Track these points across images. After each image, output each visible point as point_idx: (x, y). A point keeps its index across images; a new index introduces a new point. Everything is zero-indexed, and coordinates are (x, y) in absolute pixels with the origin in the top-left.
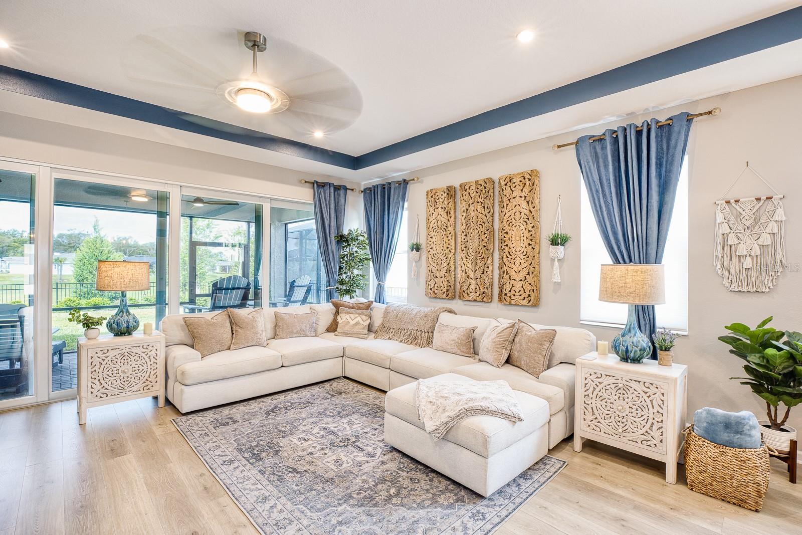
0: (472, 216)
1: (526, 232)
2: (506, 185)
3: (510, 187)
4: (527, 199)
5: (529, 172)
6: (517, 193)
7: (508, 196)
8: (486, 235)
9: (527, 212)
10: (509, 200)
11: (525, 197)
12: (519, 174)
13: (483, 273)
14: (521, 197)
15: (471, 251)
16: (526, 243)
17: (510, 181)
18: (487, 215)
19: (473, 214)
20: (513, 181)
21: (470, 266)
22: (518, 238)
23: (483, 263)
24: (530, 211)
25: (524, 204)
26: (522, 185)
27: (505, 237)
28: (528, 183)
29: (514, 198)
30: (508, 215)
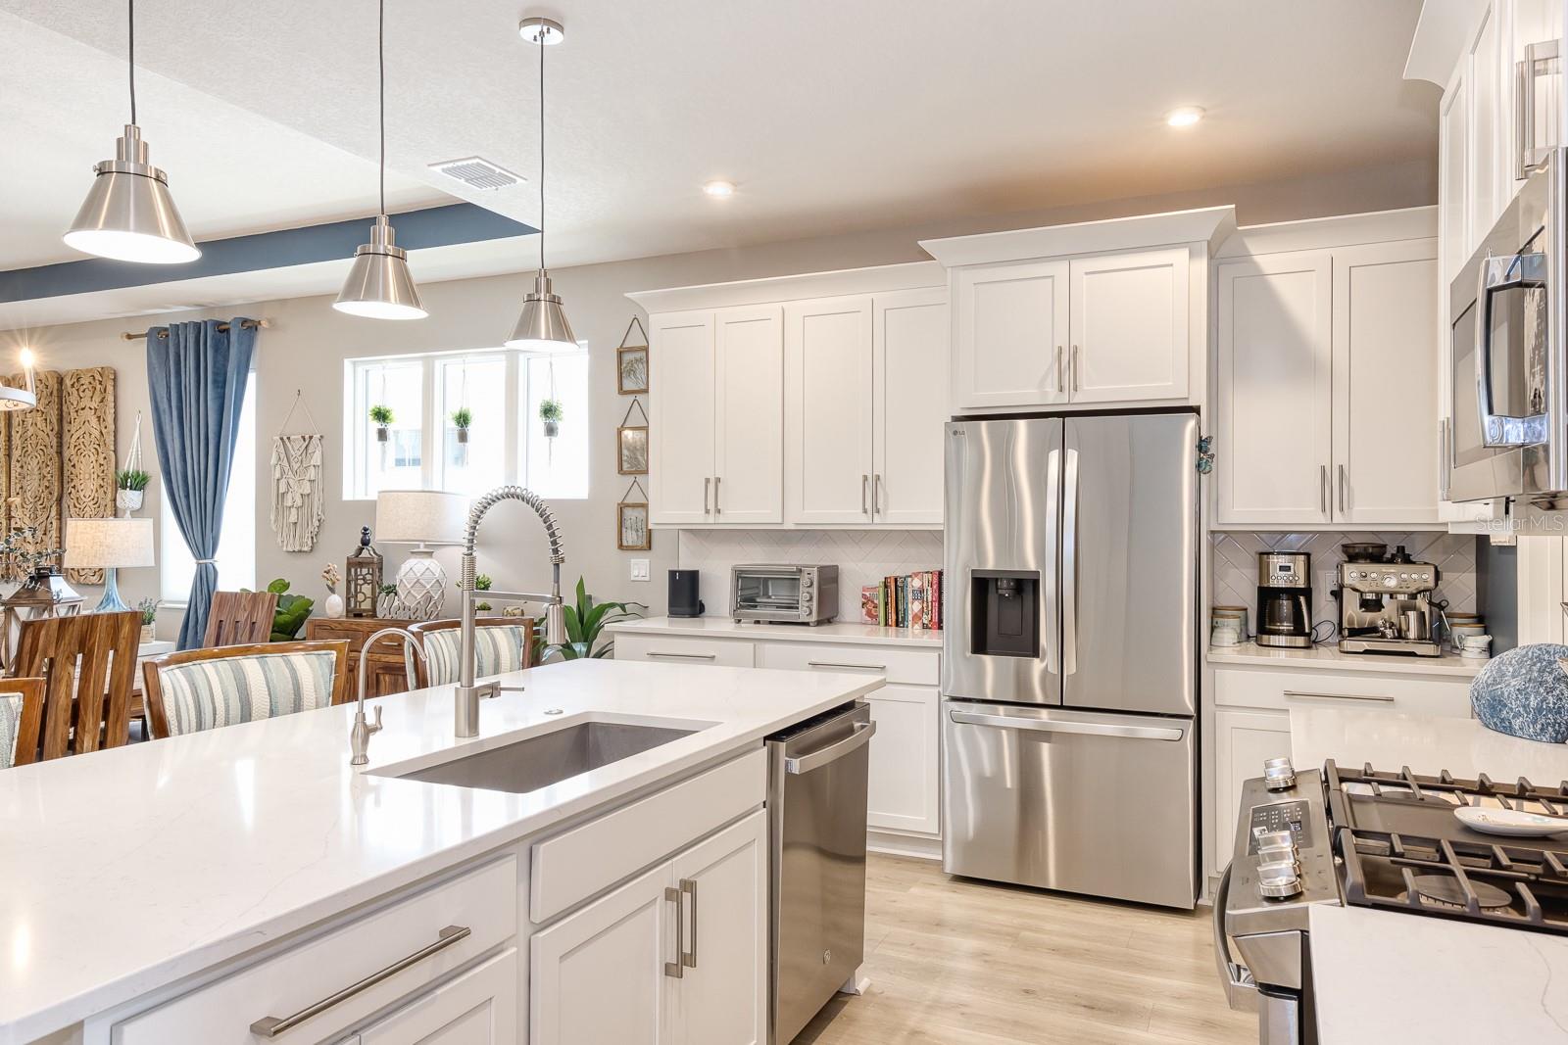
0: (29, 434)
1: (97, 466)
2: (73, 386)
3: (78, 390)
4: (98, 413)
5: (100, 370)
6: (85, 402)
7: (75, 403)
8: (49, 469)
9: (97, 433)
10: (77, 411)
11: (96, 409)
12: (88, 371)
13: (45, 534)
14: (91, 409)
15: (29, 494)
16: (96, 486)
17: (78, 380)
18: (50, 433)
19: (31, 430)
20: (82, 381)
21: (27, 521)
22: (87, 476)
23: (45, 516)
24: (101, 432)
25: (94, 421)
26: (92, 390)
27: (72, 473)
28: (98, 387)
29: (83, 409)
30: (75, 437)
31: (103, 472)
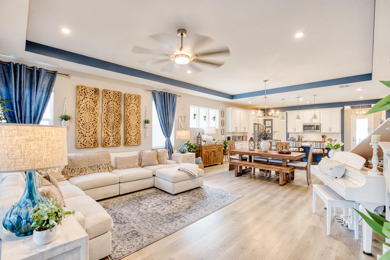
0: (110, 106)
1: (136, 118)
2: (128, 97)
3: (130, 99)
4: (137, 105)
5: (138, 95)
6: (133, 102)
8: (118, 117)
10: (130, 103)
11: (136, 104)
12: (134, 95)
13: (117, 134)
14: (134, 104)
15: (110, 123)
16: (136, 122)
17: (130, 96)
20: (132, 97)
21: (109, 130)
22: (133, 119)
23: (117, 129)
24: (138, 110)
25: (136, 107)
26: (135, 99)
27: (127, 118)
28: (137, 99)
30: (129, 110)
31: (138, 119)
